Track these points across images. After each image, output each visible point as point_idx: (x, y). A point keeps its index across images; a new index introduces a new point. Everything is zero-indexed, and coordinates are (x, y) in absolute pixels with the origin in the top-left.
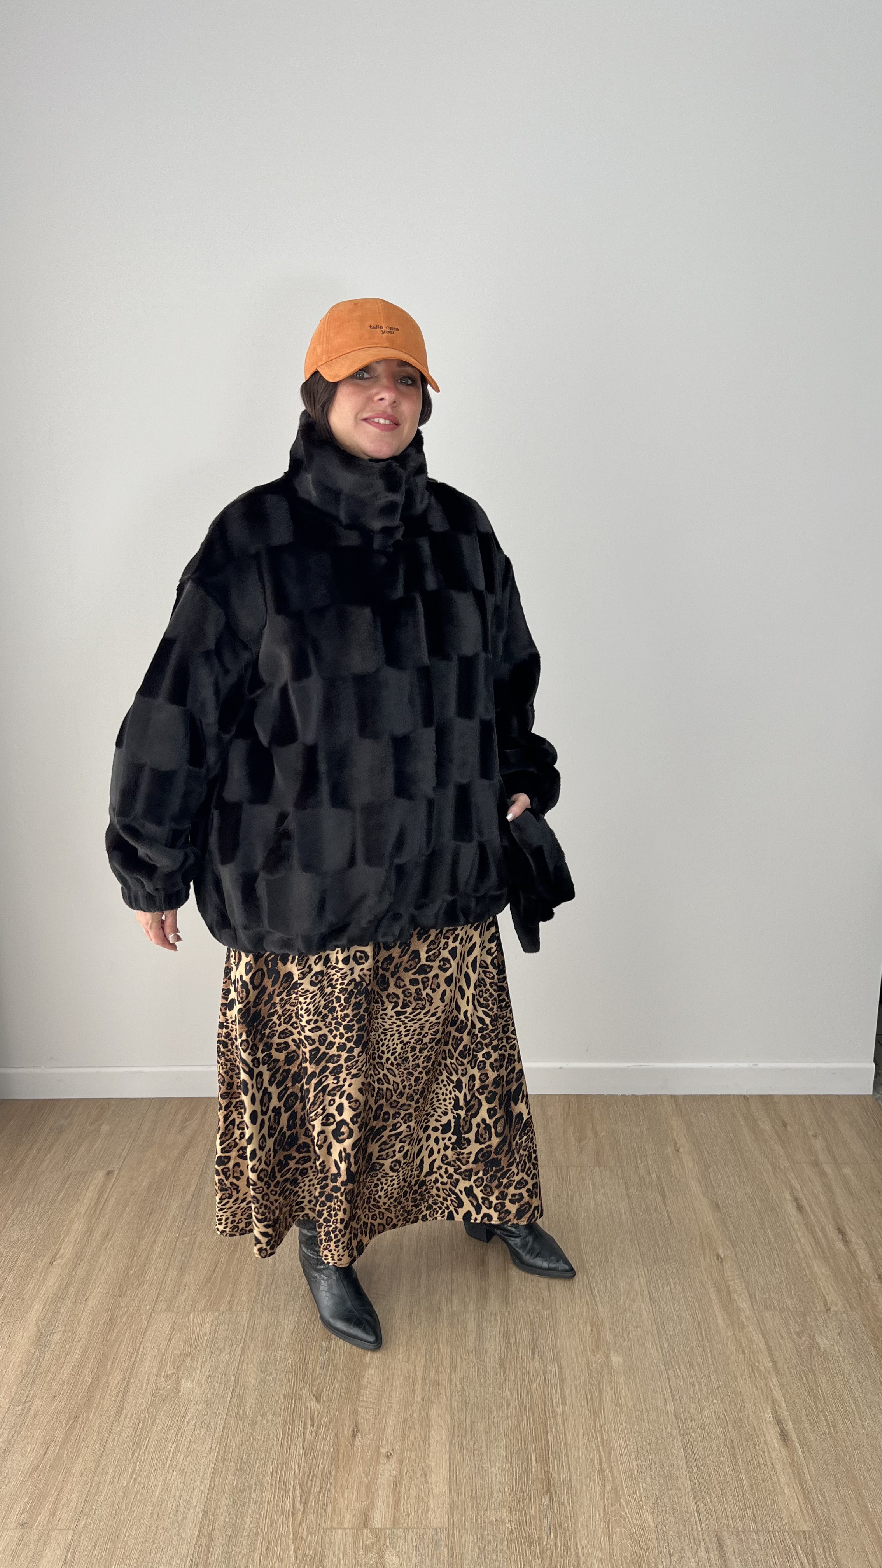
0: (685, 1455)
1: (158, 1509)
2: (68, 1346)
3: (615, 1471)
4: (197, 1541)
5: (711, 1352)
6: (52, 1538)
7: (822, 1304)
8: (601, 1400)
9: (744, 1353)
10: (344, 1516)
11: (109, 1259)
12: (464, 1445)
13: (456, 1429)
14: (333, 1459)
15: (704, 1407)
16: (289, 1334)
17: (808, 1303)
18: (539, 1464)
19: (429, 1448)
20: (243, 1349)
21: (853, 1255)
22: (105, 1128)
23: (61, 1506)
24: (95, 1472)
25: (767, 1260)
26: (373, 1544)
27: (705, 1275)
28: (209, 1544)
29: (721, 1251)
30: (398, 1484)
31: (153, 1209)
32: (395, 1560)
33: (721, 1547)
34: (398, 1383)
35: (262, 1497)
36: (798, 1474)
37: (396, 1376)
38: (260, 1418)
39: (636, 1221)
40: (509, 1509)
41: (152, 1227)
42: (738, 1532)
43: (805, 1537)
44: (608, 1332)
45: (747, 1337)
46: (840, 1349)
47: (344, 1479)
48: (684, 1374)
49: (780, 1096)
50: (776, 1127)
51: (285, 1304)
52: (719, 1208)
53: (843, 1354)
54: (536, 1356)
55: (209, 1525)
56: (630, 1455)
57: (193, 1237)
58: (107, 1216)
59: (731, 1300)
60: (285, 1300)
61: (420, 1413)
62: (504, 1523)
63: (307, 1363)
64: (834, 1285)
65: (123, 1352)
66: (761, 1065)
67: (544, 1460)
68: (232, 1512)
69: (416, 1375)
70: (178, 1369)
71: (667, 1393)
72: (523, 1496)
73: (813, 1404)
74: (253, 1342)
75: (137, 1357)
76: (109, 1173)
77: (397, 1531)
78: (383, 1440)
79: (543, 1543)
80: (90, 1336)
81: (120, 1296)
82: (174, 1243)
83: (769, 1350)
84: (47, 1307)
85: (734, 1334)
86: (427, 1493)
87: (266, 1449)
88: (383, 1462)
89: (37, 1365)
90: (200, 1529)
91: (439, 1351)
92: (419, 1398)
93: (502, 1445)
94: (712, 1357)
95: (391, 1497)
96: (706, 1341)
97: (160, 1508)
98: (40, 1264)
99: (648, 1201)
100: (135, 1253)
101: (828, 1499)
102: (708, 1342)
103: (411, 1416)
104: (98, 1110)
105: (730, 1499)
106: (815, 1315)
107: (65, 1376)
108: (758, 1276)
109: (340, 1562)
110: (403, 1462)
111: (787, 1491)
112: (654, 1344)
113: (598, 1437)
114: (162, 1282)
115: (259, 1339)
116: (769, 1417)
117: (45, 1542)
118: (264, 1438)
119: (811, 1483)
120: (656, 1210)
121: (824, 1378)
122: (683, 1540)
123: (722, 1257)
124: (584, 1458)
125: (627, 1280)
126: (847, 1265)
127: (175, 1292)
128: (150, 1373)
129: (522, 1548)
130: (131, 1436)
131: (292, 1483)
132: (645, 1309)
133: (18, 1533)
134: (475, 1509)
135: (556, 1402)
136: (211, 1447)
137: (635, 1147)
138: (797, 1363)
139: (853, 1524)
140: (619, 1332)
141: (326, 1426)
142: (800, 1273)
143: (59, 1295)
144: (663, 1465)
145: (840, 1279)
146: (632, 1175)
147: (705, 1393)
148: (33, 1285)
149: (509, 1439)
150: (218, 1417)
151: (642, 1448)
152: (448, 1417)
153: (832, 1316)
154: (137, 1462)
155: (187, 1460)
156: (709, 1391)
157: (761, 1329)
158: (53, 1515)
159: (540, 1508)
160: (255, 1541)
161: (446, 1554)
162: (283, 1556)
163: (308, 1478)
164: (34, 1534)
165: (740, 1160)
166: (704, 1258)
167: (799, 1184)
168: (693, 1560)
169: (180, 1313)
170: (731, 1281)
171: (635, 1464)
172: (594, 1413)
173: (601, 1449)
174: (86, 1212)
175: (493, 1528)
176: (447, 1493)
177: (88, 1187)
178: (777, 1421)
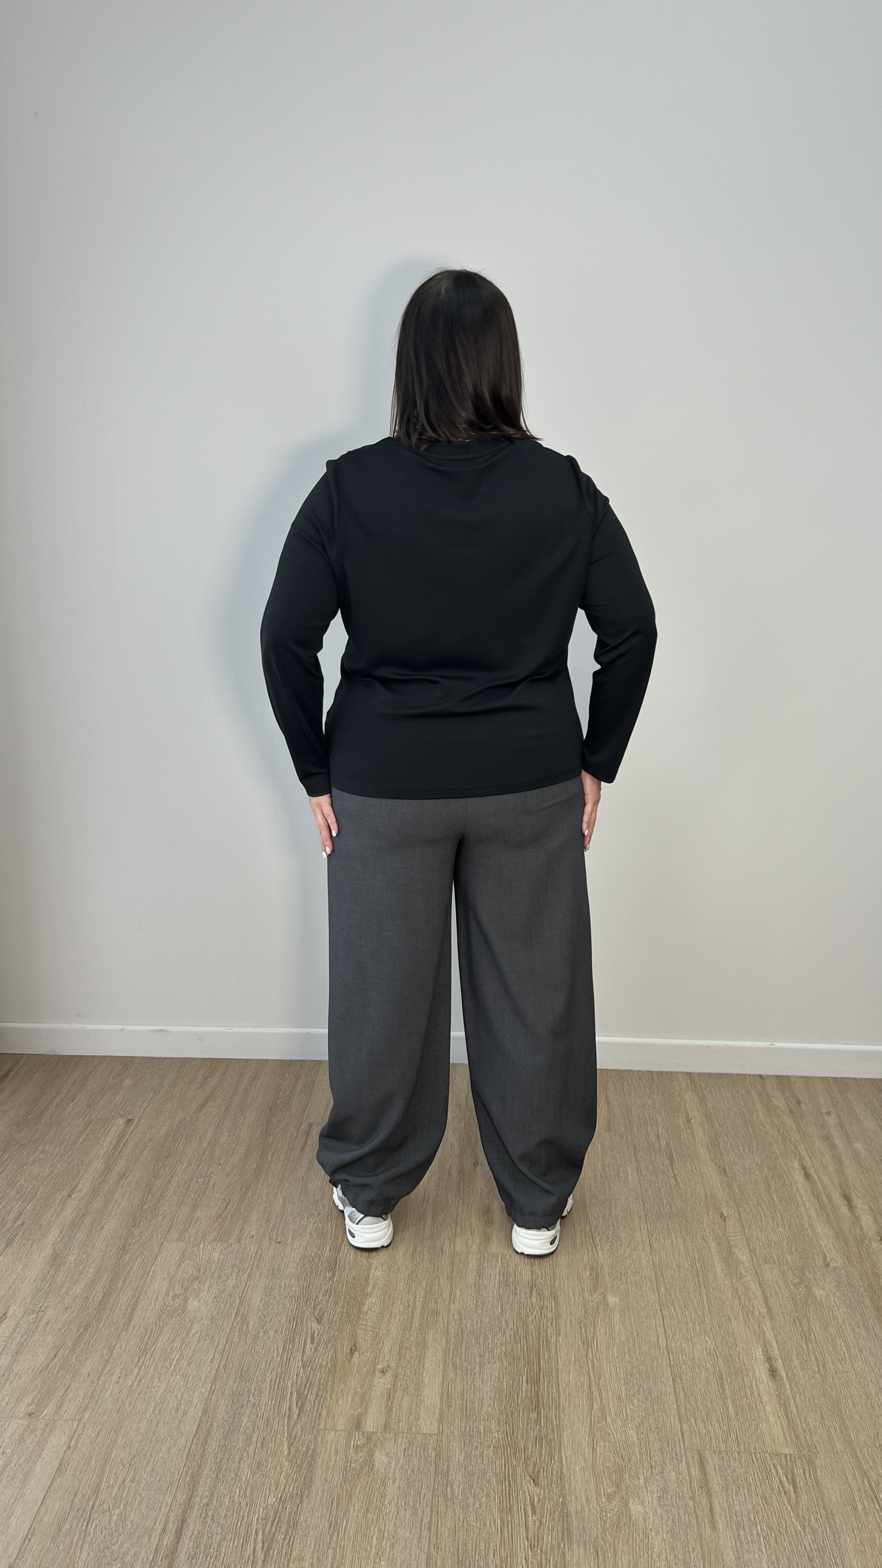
0: (674, 1384)
1: (160, 1406)
2: (82, 1266)
3: (604, 1393)
4: (196, 1434)
5: (707, 1298)
6: (58, 1427)
7: (821, 1260)
8: (594, 1333)
9: (739, 1298)
10: (338, 1420)
11: (124, 1194)
12: (458, 1366)
13: (451, 1351)
14: (330, 1371)
15: (696, 1344)
16: (295, 1265)
17: (808, 1259)
18: (529, 1385)
19: (423, 1367)
20: (249, 1275)
21: (857, 1219)
22: (128, 1081)
23: (68, 1399)
24: (101, 1373)
25: (770, 1221)
26: (364, 1444)
27: (708, 1231)
28: (207, 1437)
29: (725, 1211)
30: (391, 1396)
31: (169, 1154)
32: (385, 1459)
33: (702, 1463)
34: (397, 1310)
35: (259, 1401)
36: (784, 1406)
37: (395, 1305)
38: (262, 1334)
39: (642, 1182)
40: (497, 1421)
41: (167, 1169)
42: (720, 1452)
43: (786, 1460)
44: (607, 1277)
45: (744, 1286)
46: (836, 1299)
47: (340, 1390)
48: (679, 1315)
49: (798, 1077)
50: (789, 1103)
51: (292, 1239)
52: (727, 1173)
53: (838, 1304)
54: (534, 1294)
55: (207, 1422)
56: (620, 1381)
57: (208, 1178)
58: (125, 1158)
59: (731, 1253)
60: (293, 1237)
61: (417, 1337)
62: (491, 1432)
63: (311, 1291)
64: (835, 1244)
65: (134, 1273)
66: (778, 1045)
67: (535, 1381)
68: (230, 1412)
69: (415, 1304)
70: (186, 1289)
71: (661, 1330)
72: (512, 1411)
73: (804, 1346)
74: (259, 1271)
75: (146, 1278)
76: (129, 1122)
77: (387, 1434)
78: (379, 1358)
79: (528, 1452)
80: (104, 1259)
81: (134, 1226)
82: (188, 1184)
83: (765, 1297)
84: (64, 1232)
85: (732, 1283)
86: (418, 1404)
87: (266, 1362)
88: (378, 1376)
89: (52, 1282)
90: (199, 1425)
91: (439, 1285)
92: (416, 1323)
93: (495, 1367)
94: (707, 1302)
95: (384, 1406)
96: (703, 1287)
97: (162, 1406)
98: (59, 1196)
99: (655, 1164)
100: (150, 1190)
101: (812, 1427)
102: (705, 1289)
103: (408, 1339)
104: (121, 1067)
105: (714, 1422)
106: (814, 1270)
107: (77, 1292)
108: (759, 1233)
109: (331, 1459)
110: (397, 1377)
111: (771, 1419)
112: (651, 1287)
113: (590, 1364)
114: (175, 1216)
115: (266, 1268)
116: (760, 1355)
117: (51, 1431)
118: (265, 1351)
119: (795, 1413)
120: (663, 1172)
121: (817, 1324)
122: (665, 1455)
123: (726, 1215)
124: (574, 1381)
125: (629, 1232)
126: (850, 1227)
127: (187, 1225)
128: (159, 1292)
129: (507, 1455)
130: (138, 1344)
131: (290, 1390)
132: (645, 1258)
133: (25, 1422)
134: (465, 1419)
135: (551, 1333)
136: (214, 1357)
137: (647, 1115)
138: (792, 1310)
139: (835, 1451)
140: (617, 1277)
141: (325, 1344)
142: (802, 1233)
143: (75, 1224)
144: (651, 1390)
145: (841, 1239)
146: (641, 1141)
147: (698, 1331)
148: (51, 1214)
149: (502, 1363)
150: (222, 1332)
151: (632, 1376)
152: (444, 1341)
153: (831, 1271)
154: (142, 1365)
155: (190, 1366)
156: (702, 1330)
157: (759, 1278)
158: (60, 1407)
159: (528, 1422)
160: (250, 1436)
161: (433, 1456)
162: (276, 1450)
163: (305, 1387)
164: (41, 1423)
165: (751, 1131)
166: (708, 1216)
167: (808, 1154)
168: (674, 1473)
169: (190, 1243)
170: (732, 1237)
171: (623, 1389)
172: (587, 1344)
173: (591, 1375)
174: (105, 1153)
175: (481, 1436)
176: (438, 1405)
177: (109, 1131)
178: (767, 1358)
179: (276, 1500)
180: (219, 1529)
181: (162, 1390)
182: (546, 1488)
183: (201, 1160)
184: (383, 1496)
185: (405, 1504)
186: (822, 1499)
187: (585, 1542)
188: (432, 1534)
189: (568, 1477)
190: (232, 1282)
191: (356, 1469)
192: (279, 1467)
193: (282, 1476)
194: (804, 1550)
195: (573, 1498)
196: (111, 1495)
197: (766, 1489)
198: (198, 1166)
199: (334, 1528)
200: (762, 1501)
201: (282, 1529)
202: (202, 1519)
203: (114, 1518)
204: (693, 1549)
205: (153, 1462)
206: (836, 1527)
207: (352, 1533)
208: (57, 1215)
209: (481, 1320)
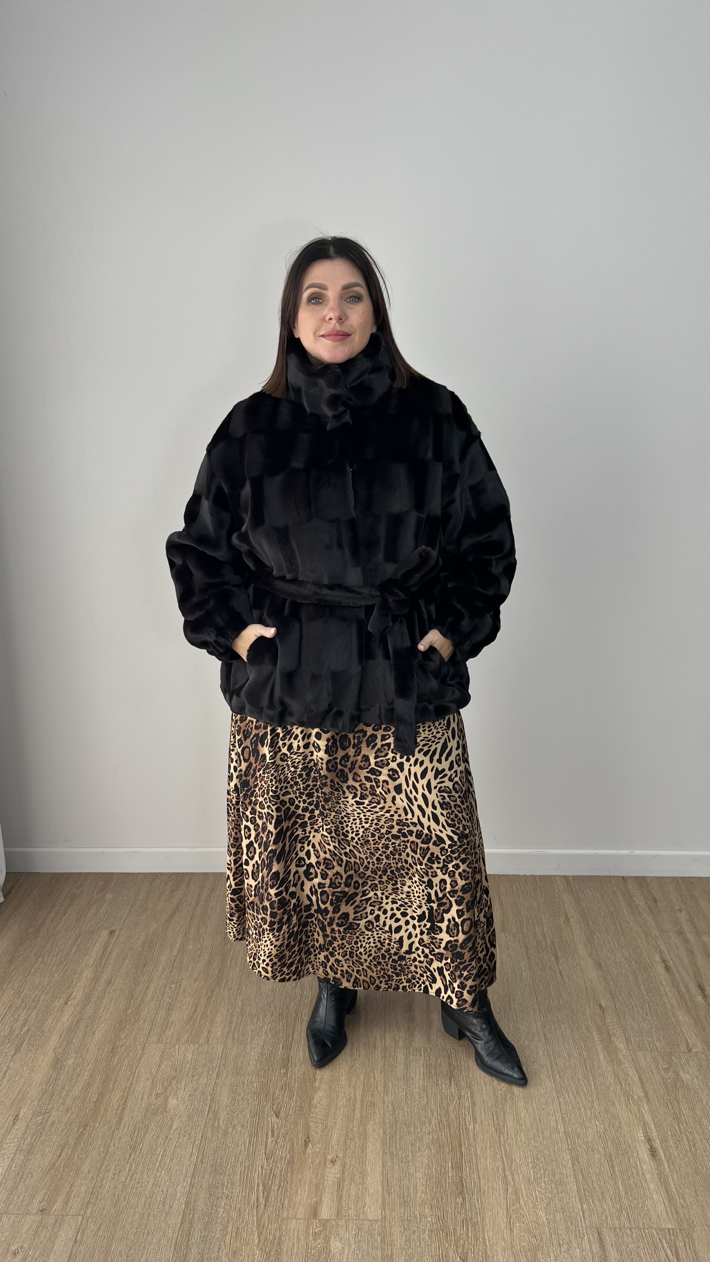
0: (573, 1166)
1: (150, 1200)
2: (79, 1069)
3: (516, 1177)
4: (180, 1227)
5: (594, 1084)
6: (65, 1222)
7: (685, 1046)
8: (505, 1119)
9: (621, 1084)
10: (298, 1209)
11: (111, 1001)
12: (394, 1155)
13: (388, 1141)
14: (289, 1162)
15: (588, 1128)
16: (255, 1063)
17: (673, 1045)
18: (454, 1171)
19: (366, 1156)
20: (218, 1074)
22: (109, 896)
23: (73, 1196)
24: (100, 1170)
25: (641, 1010)
26: (321, 1231)
27: (590, 1021)
28: (189, 1230)
29: (603, 1003)
30: (341, 1184)
31: (146, 962)
32: (339, 1245)
33: (601, 1241)
34: (341, 1103)
35: (232, 1193)
36: (664, 1182)
37: (340, 1098)
38: (231, 1129)
39: (534, 977)
40: (430, 1207)
41: (146, 976)
42: (615, 1228)
43: (670, 1234)
45: (624, 1072)
46: (699, 1082)
47: (298, 1180)
48: (572, 1101)
49: (653, 877)
50: (648, 902)
51: (251, 1039)
52: (602, 967)
53: (702, 1087)
54: (453, 1084)
55: (190, 1214)
56: (528, 1165)
57: (178, 984)
58: (110, 967)
59: (610, 1041)
60: (251, 1036)
61: (359, 1128)
62: (426, 1217)
63: (269, 1086)
64: (695, 1031)
65: (122, 1075)
66: (637, 852)
68: (209, 1204)
69: (356, 1096)
70: (166, 1089)
71: (558, 1116)
72: (442, 1196)
73: (677, 1127)
74: (226, 1068)
75: (133, 1079)
76: (112, 932)
77: (340, 1222)
78: (329, 1149)
79: (457, 1234)
80: (96, 1062)
81: (120, 1030)
82: (163, 990)
83: (642, 1082)
84: (63, 1037)
85: (614, 1069)
86: (364, 1191)
87: (236, 1155)
88: (329, 1166)
89: (54, 1084)
90: (183, 1217)
91: (374, 1079)
92: (358, 1116)
93: (424, 1154)
94: (595, 1088)
95: (335, 1194)
96: (590, 1074)
97: (152, 1200)
98: (57, 1004)
99: (544, 961)
100: (132, 996)
101: (688, 1202)
102: (592, 1075)
103: (352, 1130)
104: (103, 882)
105: (609, 1202)
106: (679, 1055)
107: (76, 1093)
108: (632, 1022)
109: (294, 1246)
110: (345, 1167)
111: (655, 1196)
112: (548, 1075)
113: (502, 1150)
114: (154, 1019)
115: (231, 1066)
116: (641, 1137)
117: (60, 1226)
118: (234, 1144)
119: (674, 1190)
120: (550, 968)
121: (686, 1107)
122: (570, 1234)
123: (604, 1007)
124: (490, 1166)
125: (526, 1024)
126: (706, 1014)
127: (164, 1027)
128: (144, 1092)
129: (440, 1238)
130: (129, 1142)
131: (257, 1182)
132: (541, 1048)
133: (38, 1218)
134: (403, 1205)
135: (469, 1121)
136: (192, 1152)
137: (534, 917)
138: (664, 1092)
141: (283, 1137)
142: (667, 1021)
143: (72, 1029)
144: (554, 1173)
145: (699, 1026)
146: (531, 940)
147: (589, 1115)
148: (51, 1020)
149: (431, 1150)
150: (198, 1128)
151: (538, 1160)
152: (381, 1132)
153: (693, 1056)
154: (133, 1162)
155: (172, 1161)
156: (592, 1114)
157: (635, 1065)
158: (67, 1203)
159: (455, 1206)
160: (226, 1227)
161: (379, 1241)
162: (248, 1239)
163: (269, 1178)
164: (51, 1219)
165: (619, 929)
166: (589, 1007)
167: (667, 949)
168: (578, 1250)
169: (168, 1045)
170: (611, 1026)
171: (532, 1172)
172: (499, 1131)
173: (505, 1160)
174: (94, 963)
175: (417, 1221)
176: (380, 1192)
177: (95, 943)
178: (648, 1140)
181: (151, 1184)
183: (173, 967)
189: (492, 1258)
191: (316, 1256)
192: (251, 1255)
198: (171, 972)
205: (147, 1253)
208: (56, 1023)
209: (411, 1111)
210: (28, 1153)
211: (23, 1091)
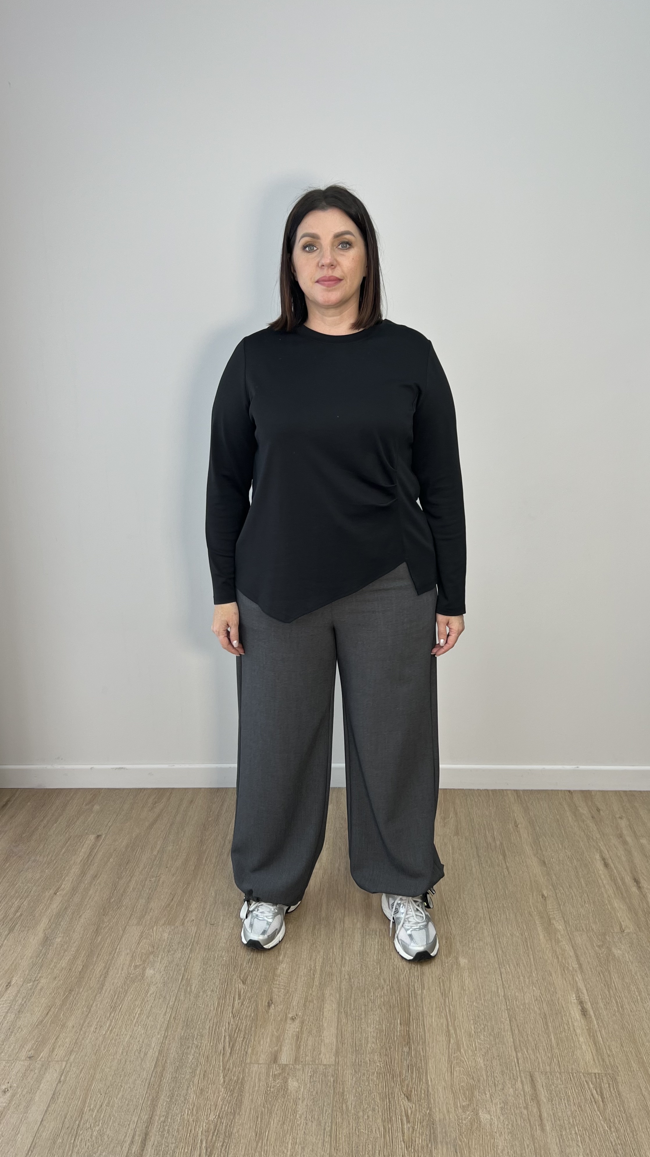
0: (510, 1023)
1: (127, 1049)
2: (66, 946)
3: (458, 1031)
4: (154, 1069)
5: (534, 958)
6: (51, 1066)
7: (618, 927)
8: (450, 986)
9: (558, 958)
10: (260, 1056)
11: (96, 891)
12: (349, 1014)
13: (343, 1002)
14: (253, 1020)
15: (526, 992)
16: (225, 941)
17: (608, 927)
18: (402, 1026)
19: (323, 1014)
20: (191, 950)
21: (645, 896)
22: (97, 807)
23: (58, 1046)
24: (83, 1025)
25: (580, 899)
26: (280, 1074)
27: (533, 908)
28: (162, 1072)
29: (545, 893)
30: (300, 1037)
31: (129, 861)
32: (296, 1084)
33: (533, 1082)
34: (302, 973)
35: (201, 1043)
36: (593, 1037)
37: (301, 969)
38: (201, 993)
39: (483, 872)
40: (379, 1055)
41: (128, 872)
42: (547, 1072)
43: (596, 1077)
44: (458, 944)
45: (561, 948)
46: (630, 956)
47: (261, 1033)
48: (513, 971)
49: (597, 791)
50: (592, 811)
51: (222, 922)
52: (546, 864)
53: (632, 960)
55: (162, 1060)
56: (470, 1022)
57: (158, 878)
58: (96, 864)
59: (550, 923)
61: (318, 993)
62: (375, 1062)
63: (237, 960)
64: (629, 916)
65: (105, 950)
66: (582, 767)
68: (180, 1052)
69: (315, 967)
70: (144, 961)
71: (499, 983)
72: (390, 1046)
73: (607, 992)
74: (199, 945)
75: (114, 954)
76: (98, 837)
77: (297, 1067)
78: (289, 1009)
79: (403, 1076)
80: (82, 940)
81: (104, 915)
82: (144, 882)
83: (577, 956)
84: (52, 921)
85: (552, 946)
86: (320, 1042)
87: (206, 1014)
88: (289, 1023)
89: (44, 958)
90: (156, 1062)
91: (333, 953)
92: (317, 983)
93: (376, 1013)
94: (534, 960)
95: (294, 1045)
96: (530, 950)
97: (128, 1049)
98: (47, 894)
99: (492, 859)
100: (115, 888)
101: (614, 1053)
102: (532, 951)
103: (311, 995)
104: (91, 796)
105: (541, 1051)
106: (613, 935)
107: (63, 965)
108: (571, 909)
109: (255, 1085)
110: (304, 1023)
111: (584, 1047)
112: (491, 951)
113: (447, 1010)
114: (134, 906)
115: (203, 944)
116: (574, 1000)
117: (46, 1069)
118: (205, 1005)
119: (602, 1042)
120: (498, 865)
121: (616, 975)
122: (505, 1076)
123: (546, 896)
124: (435, 1023)
125: (474, 910)
126: (639, 903)
127: (144, 913)
128: (124, 964)
129: (387, 1079)
130: (109, 1003)
131: (223, 1035)
132: (487, 929)
133: (27, 1063)
134: (355, 1053)
135: (417, 987)
136: (166, 1011)
137: (485, 823)
138: (597, 965)
139: (632, 1069)
140: (466, 943)
141: (249, 1000)
142: (603, 907)
143: (60, 914)
144: (493, 1028)
145: (633, 912)
146: (482, 842)
147: (527, 983)
148: (42, 907)
149: (382, 1010)
150: (172, 992)
151: (479, 1018)
152: (338, 995)
153: (626, 935)
154: (113, 1019)
155: (148, 1019)
156: (531, 982)
157: (572, 943)
158: (53, 1052)
159: (402, 1054)
160: (195, 1070)
161: (332, 1081)
162: (215, 1080)
163: (235, 1032)
164: (38, 1064)
165: (564, 833)
166: (533, 896)
167: (607, 849)
168: (512, 1089)
169: (146, 926)
170: (552, 912)
171: (473, 1027)
172: (444, 995)
173: (449, 1017)
174: (81, 861)
175: (367, 1065)
176: (335, 1043)
177: (83, 845)
178: (580, 1002)
179: (215, 1117)
180: (173, 1140)
181: (128, 1036)
182: (417, 1103)
183: (153, 864)
184: (295, 1112)
185: (312, 1118)
186: (623, 1107)
187: (447, 1144)
188: (333, 1139)
189: (433, 1095)
190: (178, 955)
191: (274, 1093)
192: (217, 1092)
193: (219, 1099)
194: (610, 1144)
195: (437, 1110)
196: (92, 1116)
197: (581, 1099)
198: (151, 868)
199: (259, 1137)
200: (578, 1108)
201: (220, 1139)
202: (160, 1133)
203: (95, 1133)
204: (528, 1146)
205: (123, 1091)
206: (635, 1128)
207: (273, 1140)
208: (46, 908)
209: (365, 979)
210: (19, 1012)
211: (15, 963)
